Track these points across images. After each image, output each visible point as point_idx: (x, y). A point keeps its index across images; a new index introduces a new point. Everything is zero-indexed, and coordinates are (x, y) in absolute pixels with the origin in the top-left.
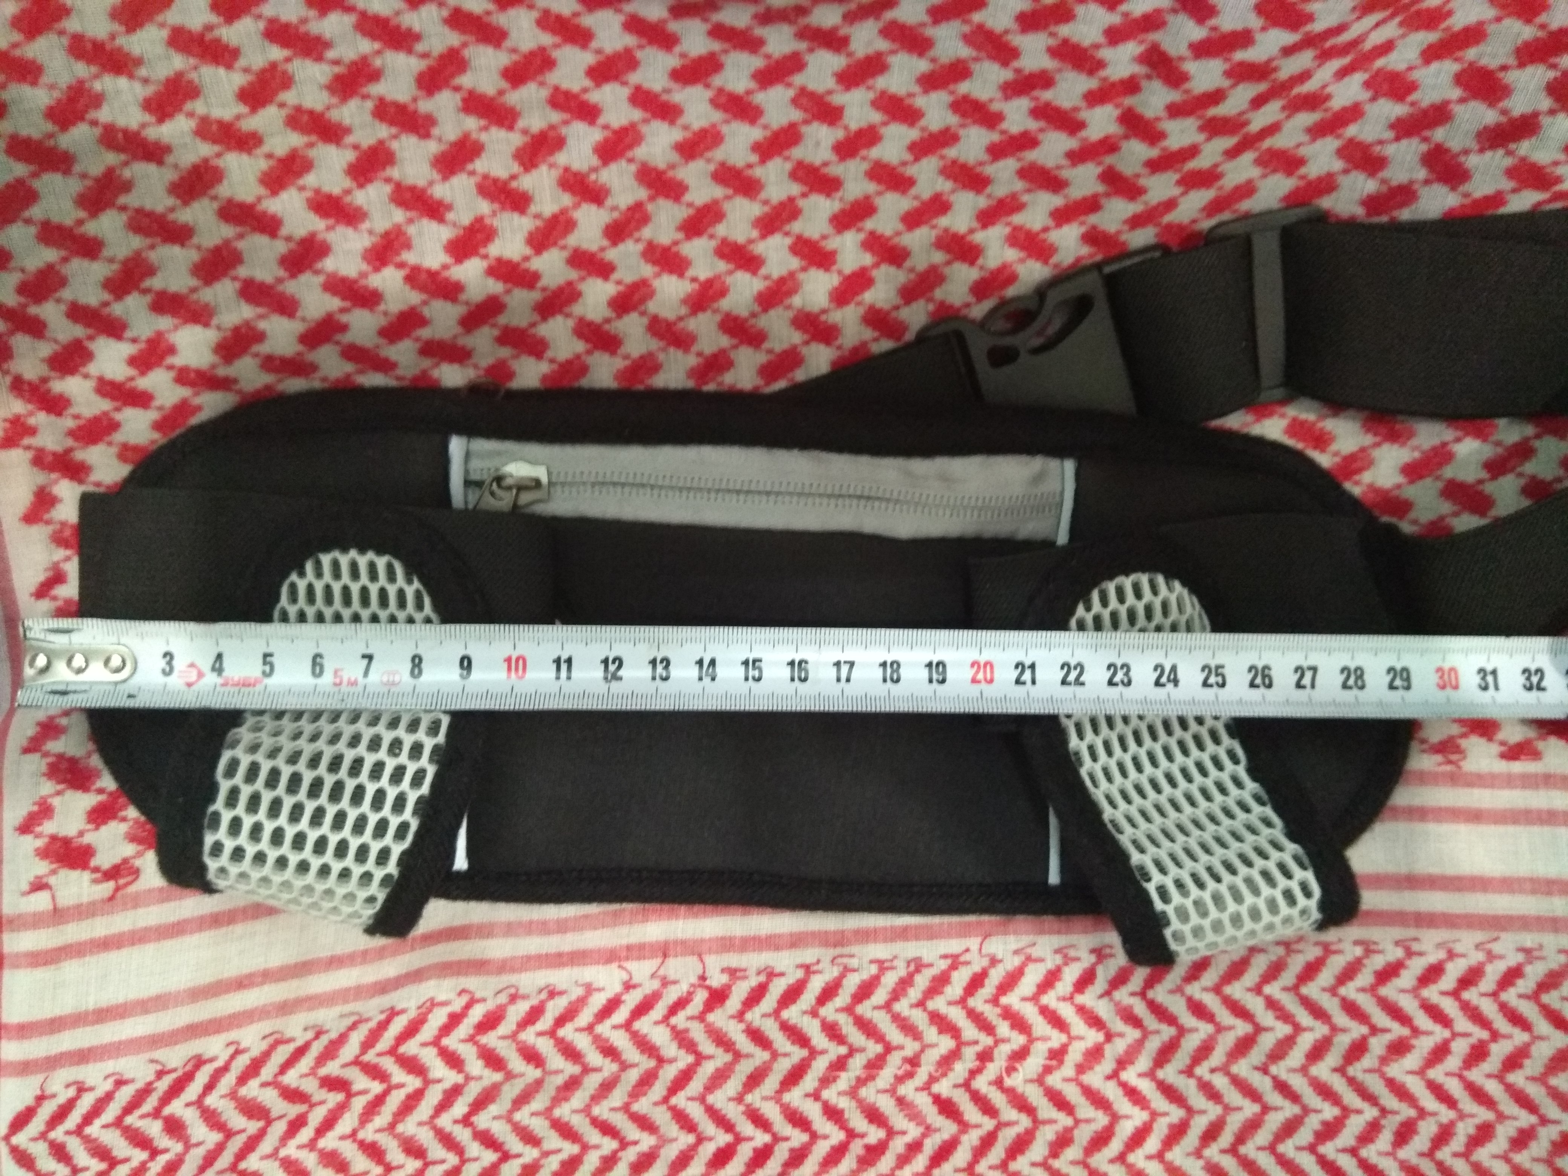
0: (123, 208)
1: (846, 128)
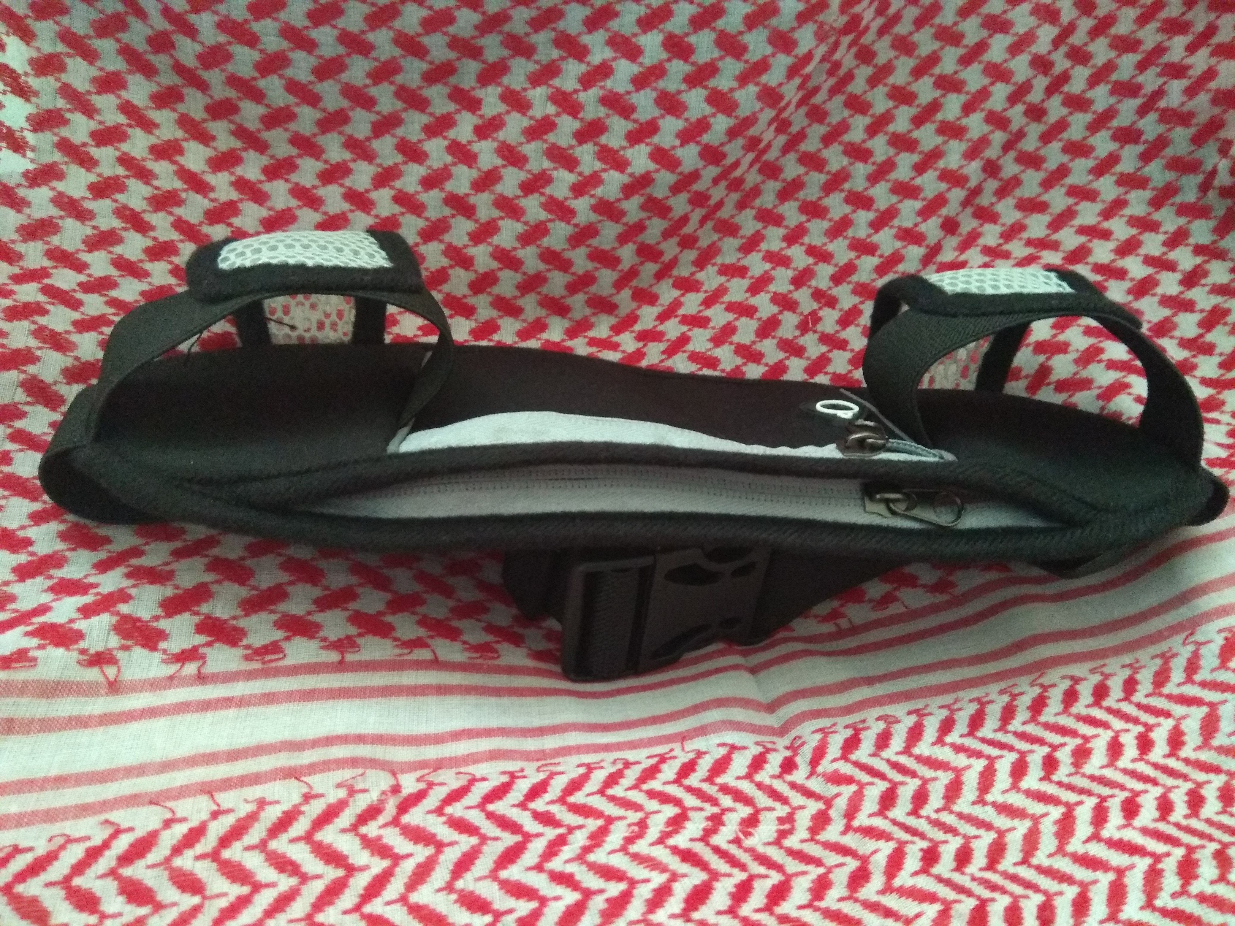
1: (476, 271)
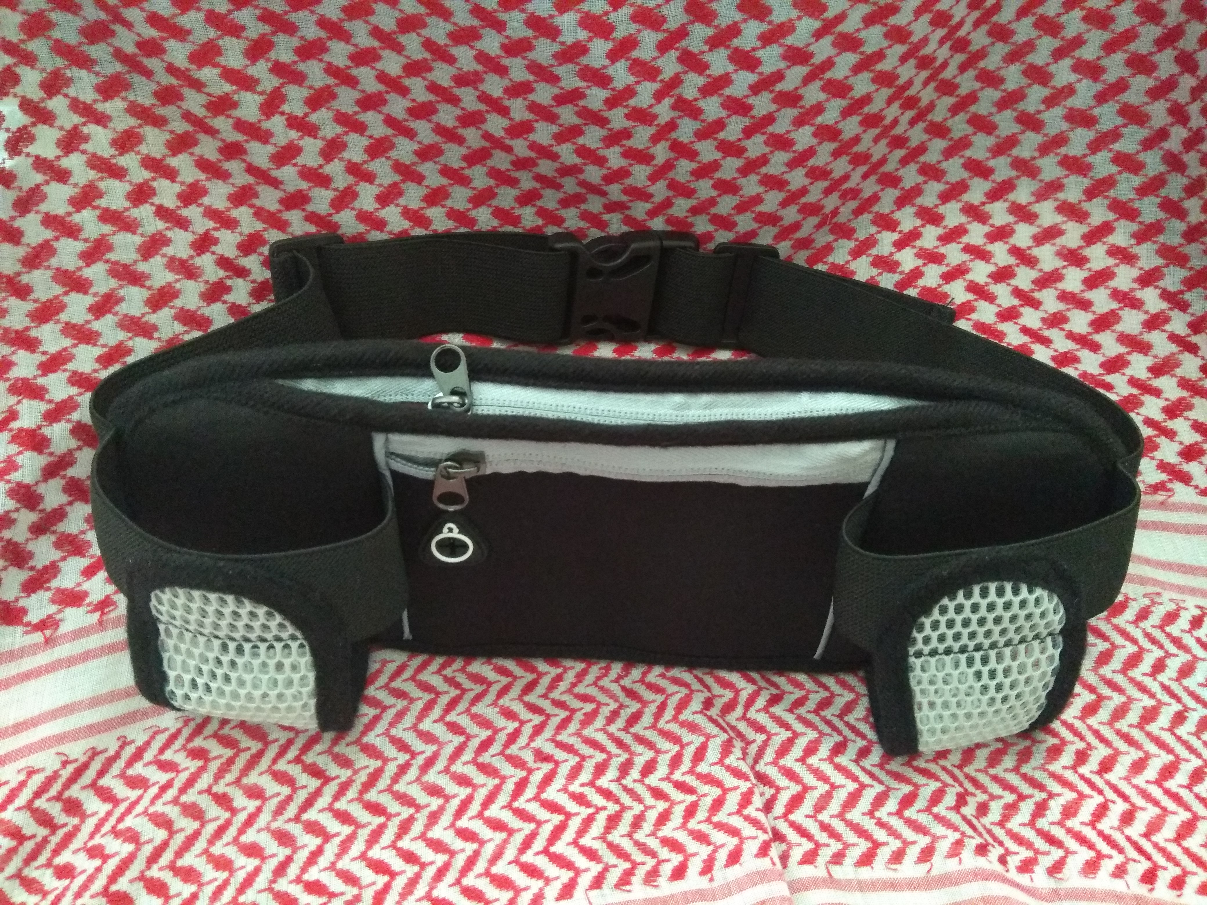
0: (84, 152)
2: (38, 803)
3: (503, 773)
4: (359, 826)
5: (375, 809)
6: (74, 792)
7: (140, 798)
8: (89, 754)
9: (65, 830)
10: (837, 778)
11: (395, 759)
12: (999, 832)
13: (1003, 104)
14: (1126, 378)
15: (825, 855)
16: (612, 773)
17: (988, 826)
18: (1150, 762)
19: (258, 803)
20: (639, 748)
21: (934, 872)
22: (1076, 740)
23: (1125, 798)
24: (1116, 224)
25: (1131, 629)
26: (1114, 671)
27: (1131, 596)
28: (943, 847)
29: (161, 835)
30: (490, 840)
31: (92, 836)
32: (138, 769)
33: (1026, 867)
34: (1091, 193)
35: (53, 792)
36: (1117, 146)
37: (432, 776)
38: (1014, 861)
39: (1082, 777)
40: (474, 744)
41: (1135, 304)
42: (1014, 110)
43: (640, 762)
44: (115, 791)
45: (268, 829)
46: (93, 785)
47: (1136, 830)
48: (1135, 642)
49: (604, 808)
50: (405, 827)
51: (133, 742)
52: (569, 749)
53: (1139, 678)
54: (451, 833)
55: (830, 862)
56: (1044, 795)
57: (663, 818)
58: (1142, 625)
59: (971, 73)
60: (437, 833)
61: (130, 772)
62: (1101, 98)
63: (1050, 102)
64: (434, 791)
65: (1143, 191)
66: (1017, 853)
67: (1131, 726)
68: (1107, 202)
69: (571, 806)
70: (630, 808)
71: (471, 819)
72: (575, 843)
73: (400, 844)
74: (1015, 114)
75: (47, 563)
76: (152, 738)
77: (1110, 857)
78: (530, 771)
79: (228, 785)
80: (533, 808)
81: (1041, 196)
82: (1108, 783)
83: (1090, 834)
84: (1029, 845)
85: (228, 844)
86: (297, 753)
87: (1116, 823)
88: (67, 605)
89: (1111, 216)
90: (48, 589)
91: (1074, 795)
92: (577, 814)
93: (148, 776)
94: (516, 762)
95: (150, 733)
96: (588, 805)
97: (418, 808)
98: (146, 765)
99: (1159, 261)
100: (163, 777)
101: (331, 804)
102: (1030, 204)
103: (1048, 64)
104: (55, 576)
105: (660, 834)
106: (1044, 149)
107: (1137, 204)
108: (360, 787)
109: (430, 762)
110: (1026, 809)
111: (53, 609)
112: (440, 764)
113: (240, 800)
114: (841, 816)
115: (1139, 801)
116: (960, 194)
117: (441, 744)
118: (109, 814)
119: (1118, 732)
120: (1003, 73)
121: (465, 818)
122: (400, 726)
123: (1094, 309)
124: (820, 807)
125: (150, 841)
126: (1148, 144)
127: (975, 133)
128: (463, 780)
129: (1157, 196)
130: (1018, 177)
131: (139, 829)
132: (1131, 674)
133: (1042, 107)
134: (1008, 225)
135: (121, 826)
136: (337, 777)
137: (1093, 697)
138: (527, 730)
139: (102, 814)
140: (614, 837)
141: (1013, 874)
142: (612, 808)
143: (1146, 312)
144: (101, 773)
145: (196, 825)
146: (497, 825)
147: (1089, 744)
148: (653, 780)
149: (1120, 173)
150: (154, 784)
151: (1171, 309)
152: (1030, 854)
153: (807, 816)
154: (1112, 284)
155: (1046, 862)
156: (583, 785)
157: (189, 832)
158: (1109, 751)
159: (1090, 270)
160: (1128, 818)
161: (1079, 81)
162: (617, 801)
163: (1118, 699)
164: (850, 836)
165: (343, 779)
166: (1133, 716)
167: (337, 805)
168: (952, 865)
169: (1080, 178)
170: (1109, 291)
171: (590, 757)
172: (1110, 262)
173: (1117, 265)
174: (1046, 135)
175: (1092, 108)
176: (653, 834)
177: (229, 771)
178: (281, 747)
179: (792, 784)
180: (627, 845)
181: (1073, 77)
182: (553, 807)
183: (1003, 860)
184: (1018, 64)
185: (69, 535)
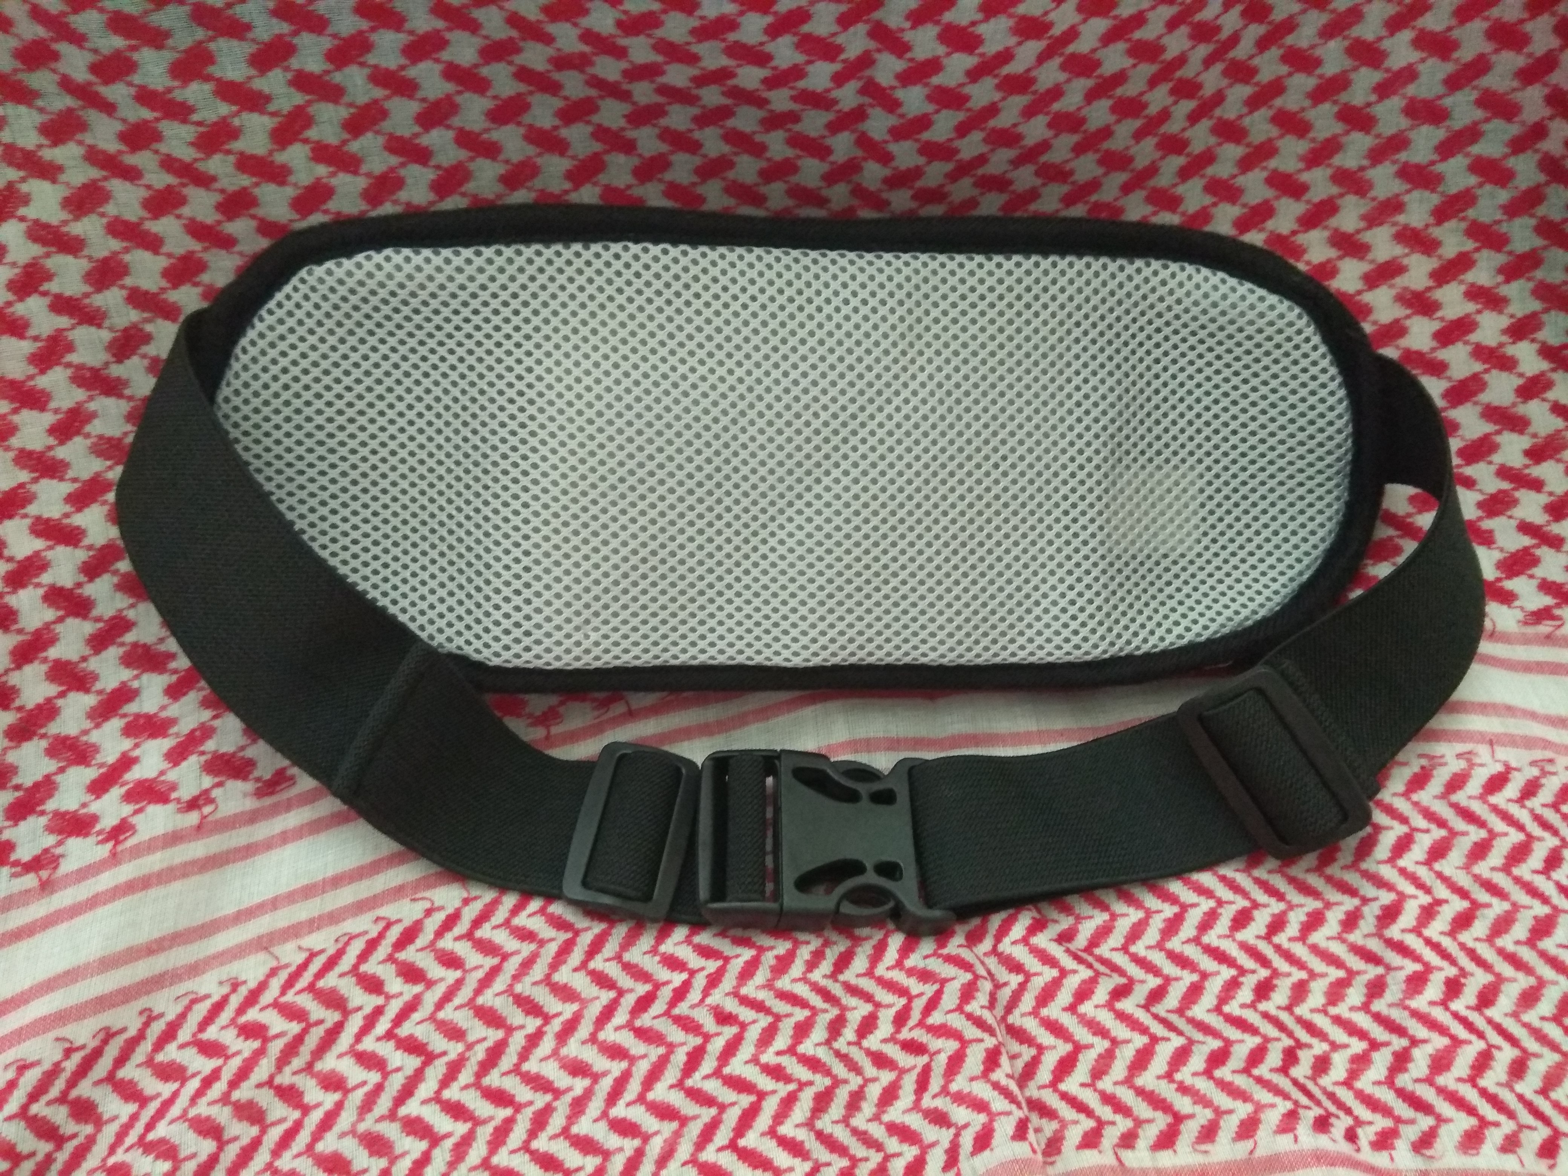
2: (35, 1109)
3: (670, 1039)
4: (477, 1122)
5: (499, 1097)
6: (84, 1089)
7: (175, 1095)
8: (101, 1036)
9: (75, 1143)
10: (1120, 1031)
11: (522, 1027)
12: (1346, 1096)
13: (1319, 95)
14: (1493, 468)
15: (1110, 1136)
16: (819, 1033)
17: (1330, 1088)
18: (1545, 991)
19: (337, 1096)
20: (851, 1001)
21: (1260, 1152)
22: (1445, 964)
23: (1513, 1041)
24: (1476, 256)
25: (1515, 810)
26: (1493, 869)
27: (1514, 764)
28: (1272, 1118)
29: (207, 1146)
30: (656, 1133)
31: (112, 1150)
32: (171, 1053)
33: (1384, 1141)
34: (1441, 214)
35: (55, 1091)
36: (1476, 149)
37: (574, 1048)
38: (1366, 1135)
39: (1456, 1015)
40: (629, 1001)
41: (1507, 364)
42: (1335, 102)
43: (855, 1018)
44: (140, 1086)
45: (353, 1132)
46: (110, 1078)
47: (1529, 1086)
48: (1521, 827)
49: (810, 1083)
50: (540, 1121)
51: (161, 1015)
52: (759, 1006)
53: (1527, 876)
54: (603, 1125)
55: (1118, 1145)
56: (1404, 1042)
57: (889, 1095)
58: (1528, 803)
59: (1274, 52)
60: (584, 1126)
61: (160, 1057)
62: (1454, 83)
63: (1384, 90)
64: (578, 1069)
65: (1513, 209)
66: (1370, 1123)
67: (1518, 943)
68: (1464, 225)
69: (765, 1083)
70: (846, 1082)
71: (628, 1105)
72: (772, 1132)
73: (535, 1145)
74: (1336, 109)
75: (39, 777)
76: (188, 1008)
77: (1497, 1124)
78: (707, 1038)
79: (295, 1073)
80: (713, 1087)
81: (1373, 220)
82: (1490, 1021)
83: (1470, 1094)
84: (1386, 1111)
85: (299, 1155)
86: (388, 1025)
87: (1503, 1077)
88: (70, 834)
89: (1469, 245)
90: (43, 813)
91: (1445, 1041)
92: (774, 1092)
93: (185, 1063)
94: (688, 1025)
95: (185, 1001)
96: (788, 1079)
97: (557, 1093)
98: (182, 1047)
99: (1536, 305)
100: (205, 1065)
101: (438, 1092)
102: (1358, 232)
103: (1380, 39)
104: (50, 796)
105: (886, 1118)
106: (1377, 156)
107: (1504, 228)
108: (475, 1068)
109: (570, 1027)
110: (1381, 1061)
111: (50, 840)
112: (584, 1029)
113: (313, 1093)
114: (1128, 1082)
115: (1532, 1045)
116: (1264, 221)
117: (585, 1003)
118: (134, 1118)
119: (1501, 952)
120: (1318, 52)
121: (621, 1103)
122: (528, 980)
123: (1448, 373)
124: (1098, 1072)
125: (193, 1156)
126: (1518, 145)
127: (1282, 136)
128: (616, 1052)
129: (1532, 216)
130: (1341, 195)
131: (176, 1140)
132: (1516, 871)
133: (1373, 98)
134: (1329, 261)
135: (151, 1136)
136: (444, 1053)
137: (1466, 904)
138: (700, 981)
139: (124, 1118)
140: (825, 1123)
141: (1367, 1155)
142: (821, 1082)
143: (1521, 375)
144: (121, 1061)
145: (254, 1131)
146: (665, 1112)
147: (1462, 969)
148: (873, 1042)
149: (1481, 185)
150: (194, 1075)
151: (1554, 370)
152: (1388, 1123)
153: (1083, 1085)
154: (1474, 337)
155: (1410, 1133)
156: (779, 1053)
157: (245, 1141)
158: (1489, 978)
159: (1442, 319)
160: (1518, 1069)
161: (1423, 60)
162: (828, 1072)
163: (1499, 907)
164: (1142, 1109)
165: (452, 1056)
166: (1520, 930)
167: (447, 1094)
168: (1284, 1143)
169: (1427, 194)
170: (1469, 348)
171: (788, 1015)
172: (1470, 307)
173: (1479, 312)
174: (1378, 136)
175: (1440, 97)
176: (876, 1118)
177: (297, 1054)
178: (366, 1018)
179: (1059, 1043)
180: (841, 1134)
181: (1414, 56)
182: (739, 1085)
183: (1351, 1136)
184: (1339, 39)
185: (67, 738)
